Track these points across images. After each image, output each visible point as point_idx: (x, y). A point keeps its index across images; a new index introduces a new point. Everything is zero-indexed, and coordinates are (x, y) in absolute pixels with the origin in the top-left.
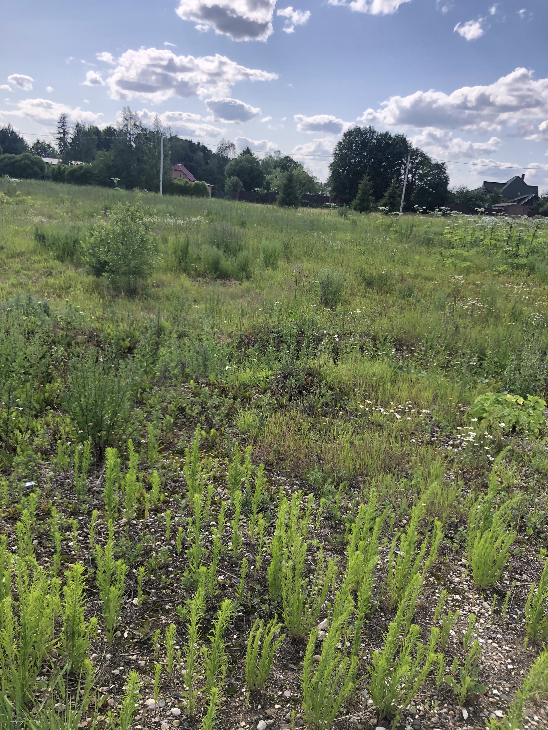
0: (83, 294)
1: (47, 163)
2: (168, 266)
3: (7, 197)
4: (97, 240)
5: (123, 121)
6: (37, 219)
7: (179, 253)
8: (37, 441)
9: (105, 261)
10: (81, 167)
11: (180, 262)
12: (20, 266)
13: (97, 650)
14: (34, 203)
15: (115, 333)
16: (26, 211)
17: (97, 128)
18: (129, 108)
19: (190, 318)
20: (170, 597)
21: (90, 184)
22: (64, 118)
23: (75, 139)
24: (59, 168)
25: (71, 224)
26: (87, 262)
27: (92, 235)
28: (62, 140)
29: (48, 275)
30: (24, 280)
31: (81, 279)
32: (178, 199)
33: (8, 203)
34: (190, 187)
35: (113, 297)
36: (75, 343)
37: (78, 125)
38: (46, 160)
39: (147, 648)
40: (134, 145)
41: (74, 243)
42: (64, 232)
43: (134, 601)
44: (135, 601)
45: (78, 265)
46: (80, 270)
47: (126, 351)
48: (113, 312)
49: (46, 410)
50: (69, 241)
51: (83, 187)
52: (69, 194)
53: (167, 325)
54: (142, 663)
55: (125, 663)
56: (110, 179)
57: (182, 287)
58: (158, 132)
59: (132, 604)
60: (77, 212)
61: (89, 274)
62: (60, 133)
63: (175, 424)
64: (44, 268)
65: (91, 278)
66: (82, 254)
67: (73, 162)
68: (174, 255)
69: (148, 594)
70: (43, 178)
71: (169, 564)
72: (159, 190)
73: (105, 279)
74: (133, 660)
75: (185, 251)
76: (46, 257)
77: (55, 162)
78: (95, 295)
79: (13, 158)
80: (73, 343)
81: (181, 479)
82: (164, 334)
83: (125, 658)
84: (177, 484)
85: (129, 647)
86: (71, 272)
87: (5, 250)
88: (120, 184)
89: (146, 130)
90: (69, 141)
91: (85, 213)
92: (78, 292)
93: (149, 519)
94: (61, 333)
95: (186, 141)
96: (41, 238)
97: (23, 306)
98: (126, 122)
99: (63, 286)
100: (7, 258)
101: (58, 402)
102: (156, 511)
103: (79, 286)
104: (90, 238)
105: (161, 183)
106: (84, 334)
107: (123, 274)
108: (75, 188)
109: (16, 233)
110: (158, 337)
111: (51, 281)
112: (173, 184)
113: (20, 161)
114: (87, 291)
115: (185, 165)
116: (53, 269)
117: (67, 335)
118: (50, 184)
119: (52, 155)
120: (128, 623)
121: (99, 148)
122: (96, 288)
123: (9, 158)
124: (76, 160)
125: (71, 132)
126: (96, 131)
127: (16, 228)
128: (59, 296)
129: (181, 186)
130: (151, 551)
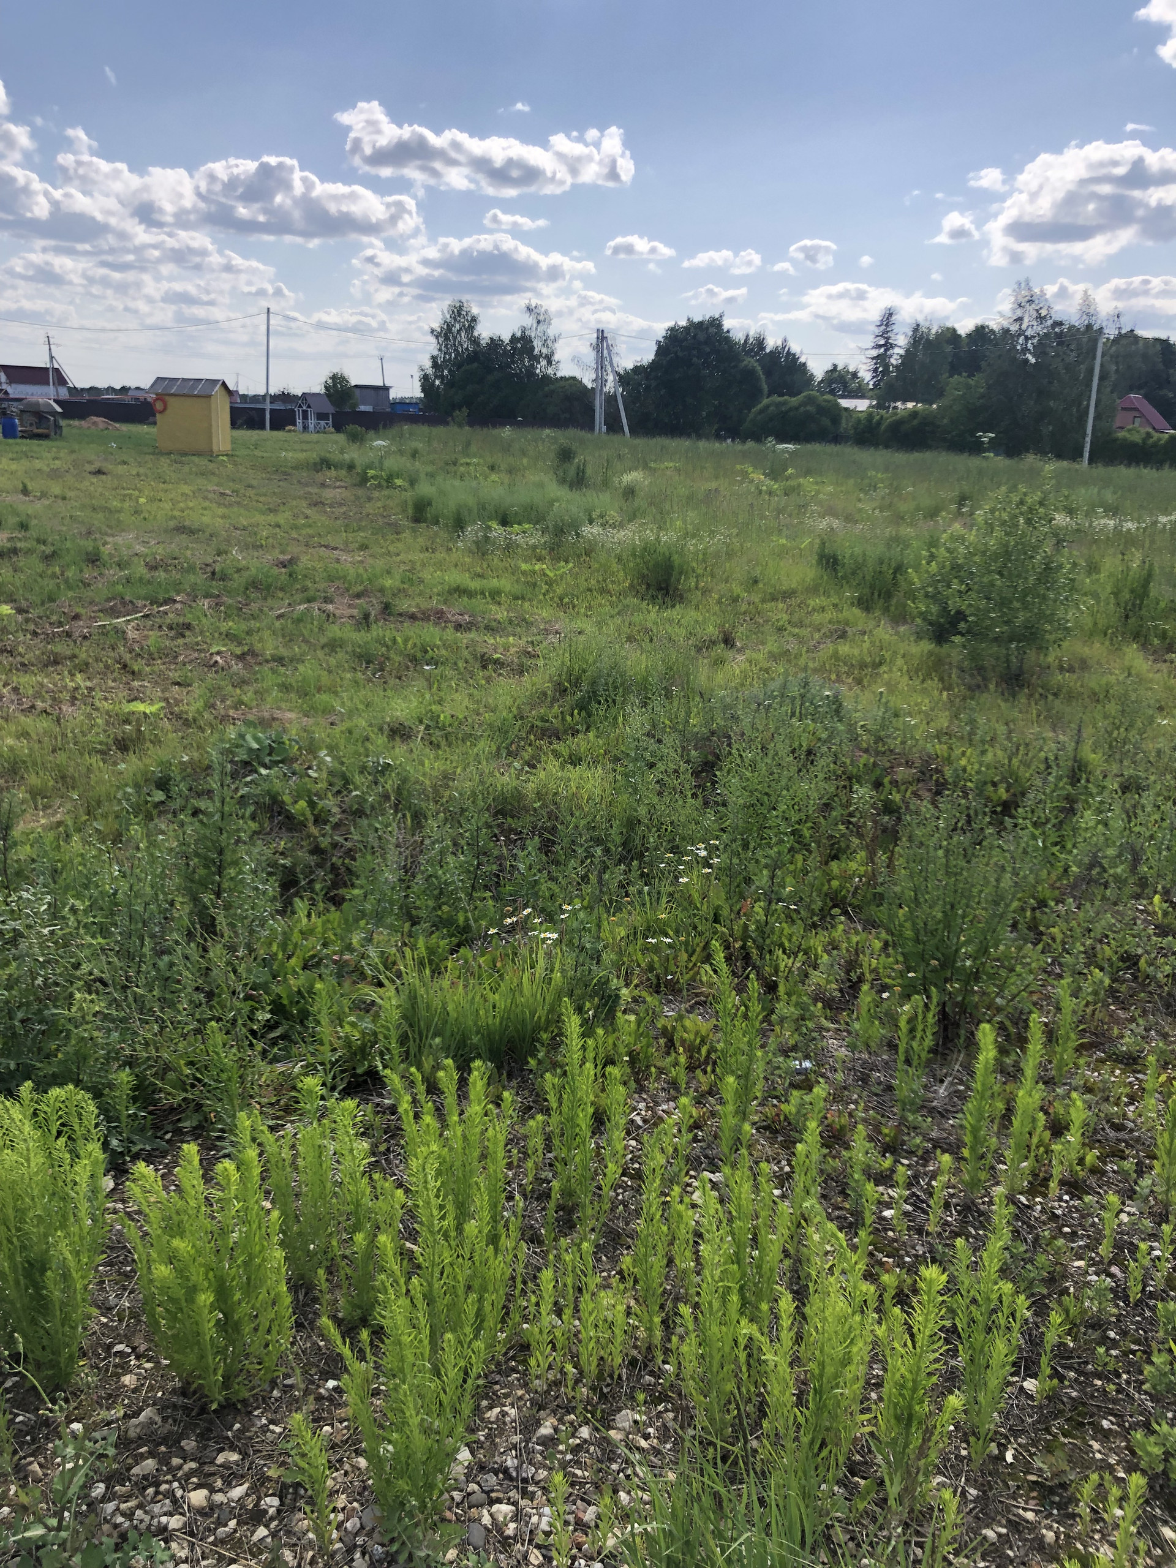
0: (906, 678)
1: (846, 409)
2: (1096, 624)
3: (768, 482)
4: (944, 567)
5: (1014, 310)
6: (823, 524)
7: (1126, 595)
8: (817, 977)
9: (959, 612)
10: (914, 414)
11: (1127, 617)
12: (785, 617)
13: (945, 1467)
14: (818, 492)
15: (976, 767)
16: (802, 507)
17: (954, 330)
18: (1027, 281)
19: (1150, 746)
20: (1114, 1401)
21: (929, 447)
22: (891, 315)
23: (909, 356)
24: (870, 416)
25: (889, 531)
26: (921, 614)
27: (932, 557)
28: (881, 360)
29: (839, 637)
30: (792, 645)
31: (903, 648)
32: (1124, 473)
33: (770, 493)
34: (1155, 445)
35: (970, 688)
36: (891, 783)
37: (917, 328)
38: (845, 403)
39: (1060, 1506)
40: (1033, 361)
41: (895, 573)
42: (875, 550)
43: (1025, 1384)
44: (1030, 1385)
45: (900, 618)
46: (902, 629)
47: (999, 809)
48: (972, 722)
49: (833, 917)
50: (884, 568)
51: (916, 455)
52: (886, 469)
53: (1094, 758)
54: (1050, 1536)
55: (1009, 1521)
56: (973, 435)
57: (1129, 675)
58: (1089, 327)
59: (1022, 1388)
60: (903, 507)
61: (921, 638)
62: (879, 346)
63: (1112, 992)
64: (830, 622)
65: (926, 646)
66: (911, 595)
67: (899, 404)
68: (1112, 600)
69: (1062, 1378)
70: (837, 439)
71: (1110, 1323)
72: (1081, 456)
73: (956, 649)
74: (1027, 1521)
75: (1141, 590)
76: (836, 601)
77: (862, 405)
78: (933, 684)
79: (785, 403)
80: (886, 780)
81: (1131, 1125)
82: (1088, 781)
83: (1009, 1511)
84: (1122, 1135)
85: (1018, 1487)
86: (884, 632)
87: (761, 585)
88: (994, 446)
89: (1061, 324)
90: (894, 361)
91: (918, 509)
92: (895, 673)
93: (1059, 1201)
94: (864, 759)
95: (1156, 340)
96: (829, 561)
97: (794, 698)
98: (1019, 313)
99: (868, 660)
100: (763, 601)
101: (857, 903)
102: (1074, 1187)
103: (900, 662)
104: (928, 563)
105: (1088, 439)
106: (909, 764)
107: (996, 639)
108: (900, 457)
109: (781, 553)
110: (1073, 785)
111: (844, 649)
112: (1117, 439)
113: (797, 409)
114: (917, 673)
115: (1146, 397)
116: (847, 624)
117: (875, 764)
118: (851, 452)
119: (859, 393)
120: (1017, 1434)
121: (954, 370)
122: (934, 668)
123: (778, 405)
124: (905, 401)
125: (901, 341)
126: (950, 336)
127: (783, 541)
128: (859, 682)
129: (1134, 445)
130: (1064, 1277)
